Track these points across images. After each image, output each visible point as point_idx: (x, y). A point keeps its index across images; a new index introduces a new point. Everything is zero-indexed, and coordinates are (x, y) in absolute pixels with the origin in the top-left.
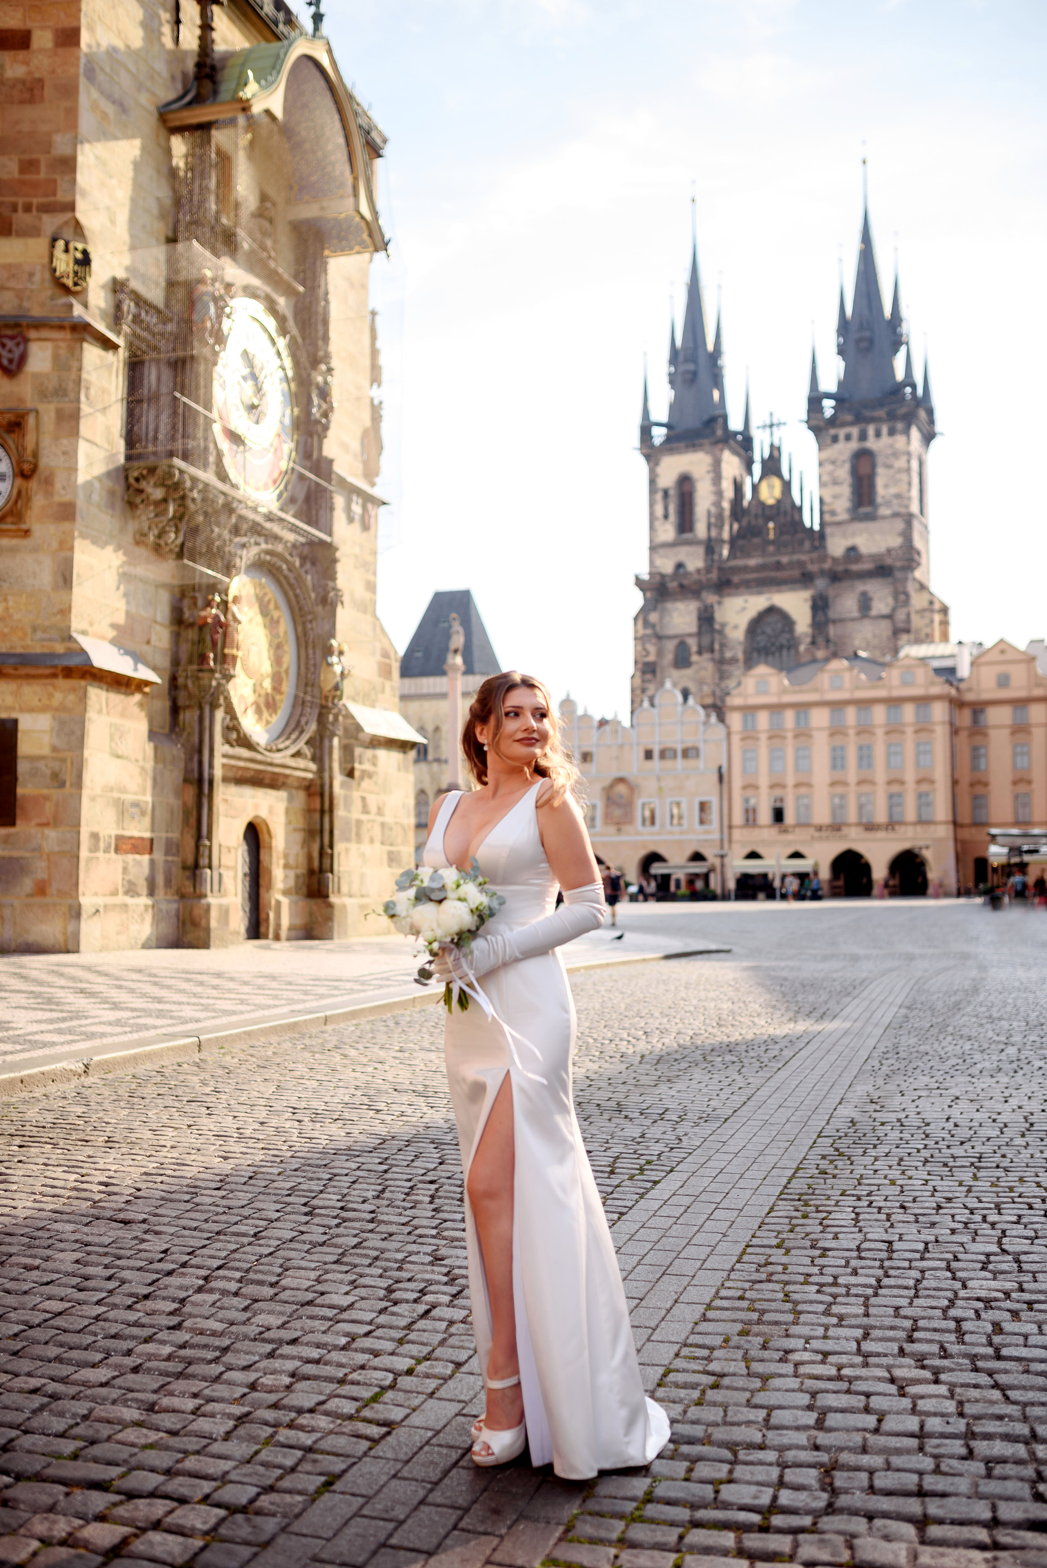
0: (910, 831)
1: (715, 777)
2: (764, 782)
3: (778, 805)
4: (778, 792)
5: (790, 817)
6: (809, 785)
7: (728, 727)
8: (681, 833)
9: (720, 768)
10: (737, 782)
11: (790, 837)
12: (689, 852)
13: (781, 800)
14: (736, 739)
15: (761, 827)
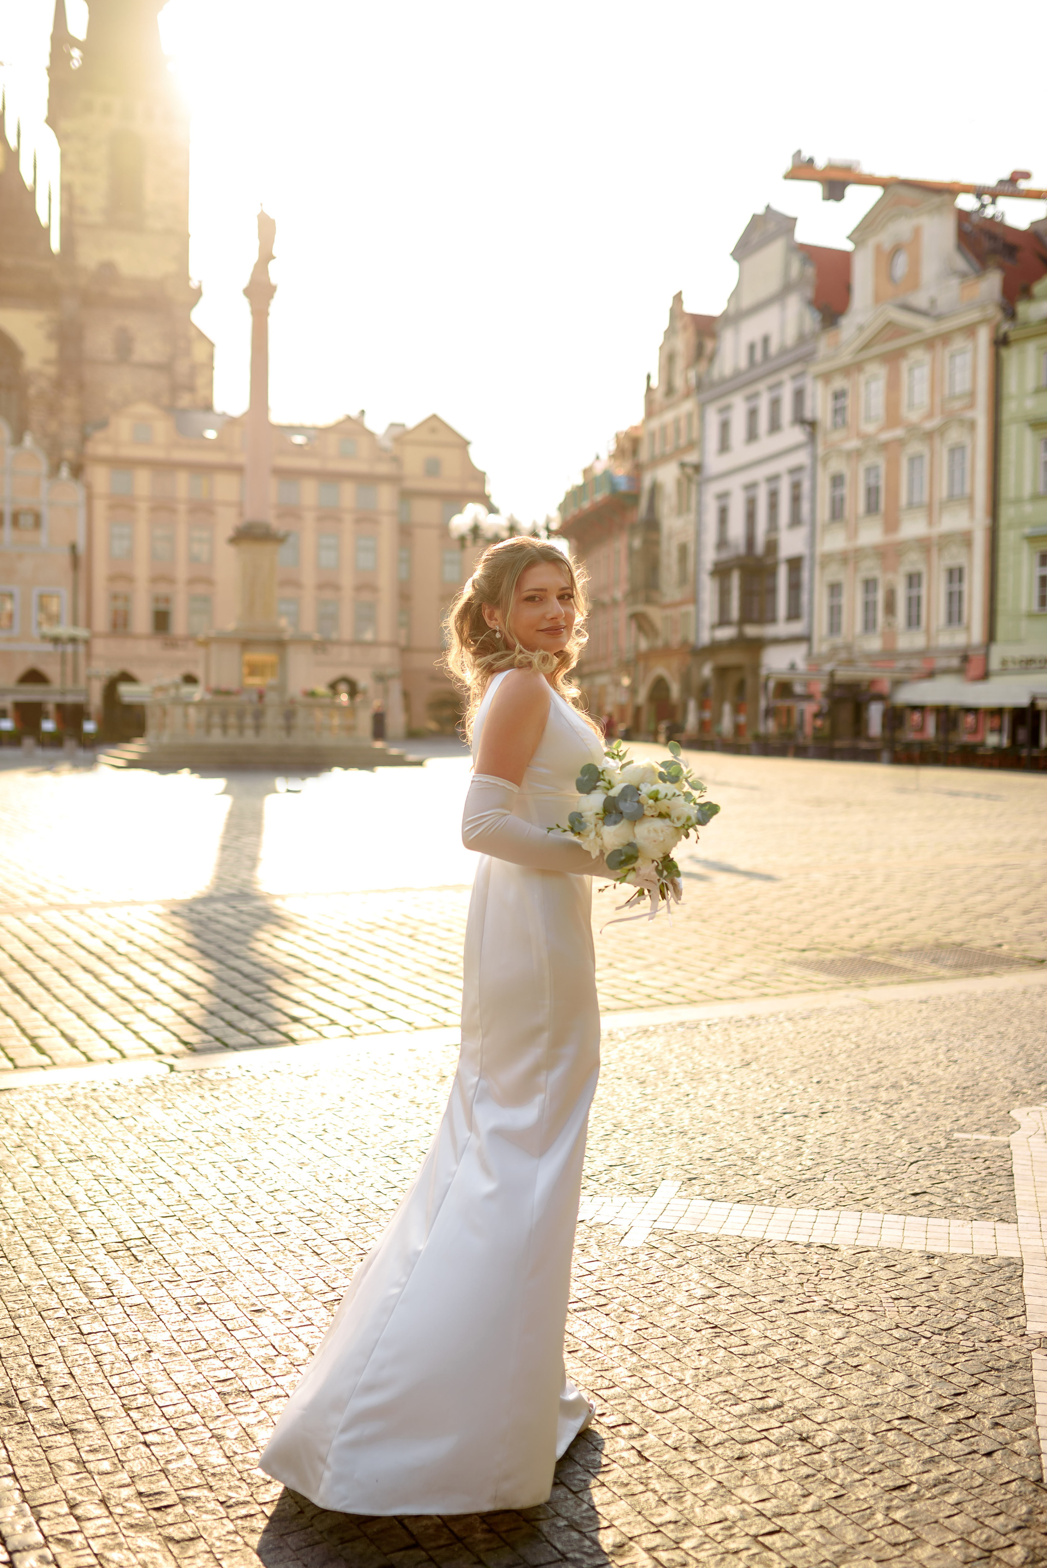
0: (345, 654)
1: (65, 559)
2: (142, 571)
3: (162, 606)
4: (163, 589)
5: (179, 625)
6: (209, 582)
7: (89, 487)
8: (9, 640)
9: (73, 548)
10: (101, 570)
11: (180, 654)
12: (20, 669)
13: (167, 600)
14: (100, 507)
15: (135, 637)
